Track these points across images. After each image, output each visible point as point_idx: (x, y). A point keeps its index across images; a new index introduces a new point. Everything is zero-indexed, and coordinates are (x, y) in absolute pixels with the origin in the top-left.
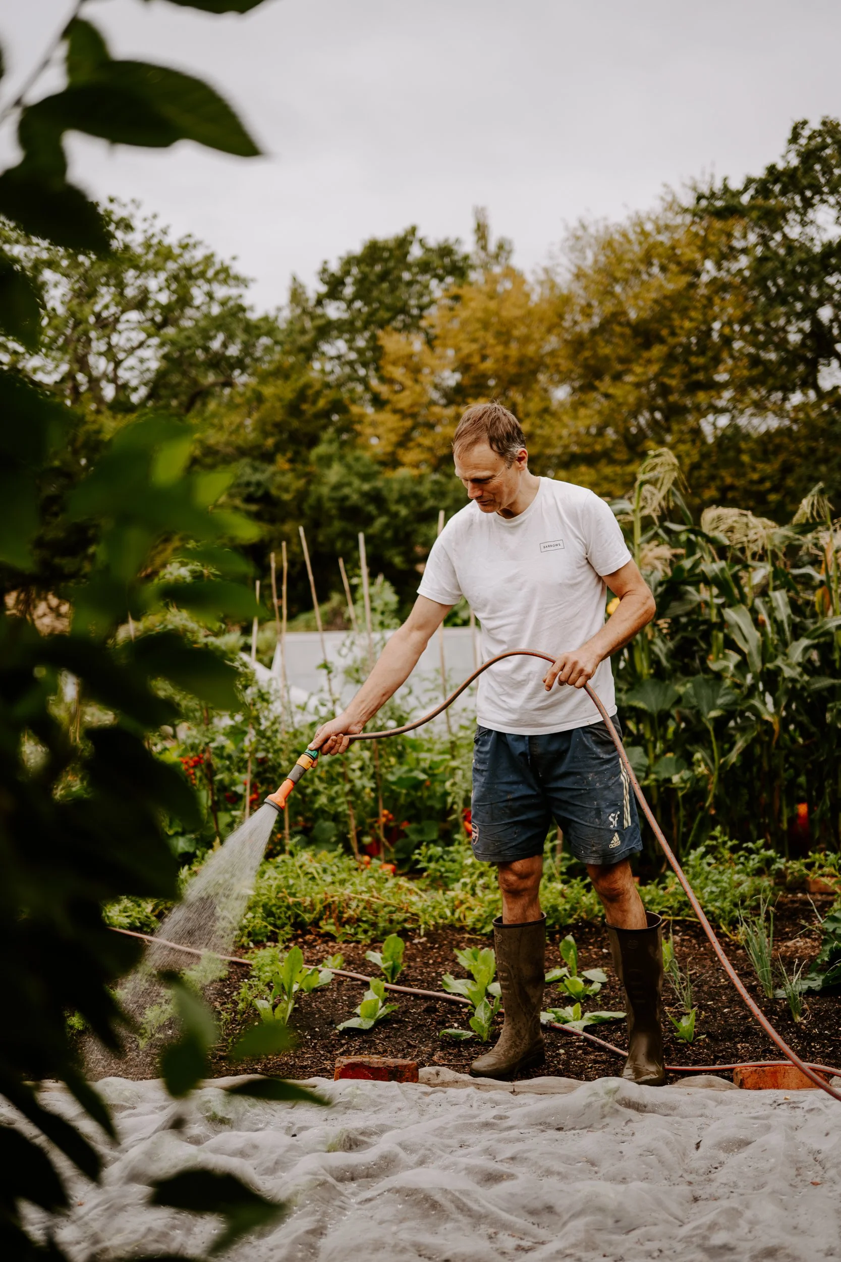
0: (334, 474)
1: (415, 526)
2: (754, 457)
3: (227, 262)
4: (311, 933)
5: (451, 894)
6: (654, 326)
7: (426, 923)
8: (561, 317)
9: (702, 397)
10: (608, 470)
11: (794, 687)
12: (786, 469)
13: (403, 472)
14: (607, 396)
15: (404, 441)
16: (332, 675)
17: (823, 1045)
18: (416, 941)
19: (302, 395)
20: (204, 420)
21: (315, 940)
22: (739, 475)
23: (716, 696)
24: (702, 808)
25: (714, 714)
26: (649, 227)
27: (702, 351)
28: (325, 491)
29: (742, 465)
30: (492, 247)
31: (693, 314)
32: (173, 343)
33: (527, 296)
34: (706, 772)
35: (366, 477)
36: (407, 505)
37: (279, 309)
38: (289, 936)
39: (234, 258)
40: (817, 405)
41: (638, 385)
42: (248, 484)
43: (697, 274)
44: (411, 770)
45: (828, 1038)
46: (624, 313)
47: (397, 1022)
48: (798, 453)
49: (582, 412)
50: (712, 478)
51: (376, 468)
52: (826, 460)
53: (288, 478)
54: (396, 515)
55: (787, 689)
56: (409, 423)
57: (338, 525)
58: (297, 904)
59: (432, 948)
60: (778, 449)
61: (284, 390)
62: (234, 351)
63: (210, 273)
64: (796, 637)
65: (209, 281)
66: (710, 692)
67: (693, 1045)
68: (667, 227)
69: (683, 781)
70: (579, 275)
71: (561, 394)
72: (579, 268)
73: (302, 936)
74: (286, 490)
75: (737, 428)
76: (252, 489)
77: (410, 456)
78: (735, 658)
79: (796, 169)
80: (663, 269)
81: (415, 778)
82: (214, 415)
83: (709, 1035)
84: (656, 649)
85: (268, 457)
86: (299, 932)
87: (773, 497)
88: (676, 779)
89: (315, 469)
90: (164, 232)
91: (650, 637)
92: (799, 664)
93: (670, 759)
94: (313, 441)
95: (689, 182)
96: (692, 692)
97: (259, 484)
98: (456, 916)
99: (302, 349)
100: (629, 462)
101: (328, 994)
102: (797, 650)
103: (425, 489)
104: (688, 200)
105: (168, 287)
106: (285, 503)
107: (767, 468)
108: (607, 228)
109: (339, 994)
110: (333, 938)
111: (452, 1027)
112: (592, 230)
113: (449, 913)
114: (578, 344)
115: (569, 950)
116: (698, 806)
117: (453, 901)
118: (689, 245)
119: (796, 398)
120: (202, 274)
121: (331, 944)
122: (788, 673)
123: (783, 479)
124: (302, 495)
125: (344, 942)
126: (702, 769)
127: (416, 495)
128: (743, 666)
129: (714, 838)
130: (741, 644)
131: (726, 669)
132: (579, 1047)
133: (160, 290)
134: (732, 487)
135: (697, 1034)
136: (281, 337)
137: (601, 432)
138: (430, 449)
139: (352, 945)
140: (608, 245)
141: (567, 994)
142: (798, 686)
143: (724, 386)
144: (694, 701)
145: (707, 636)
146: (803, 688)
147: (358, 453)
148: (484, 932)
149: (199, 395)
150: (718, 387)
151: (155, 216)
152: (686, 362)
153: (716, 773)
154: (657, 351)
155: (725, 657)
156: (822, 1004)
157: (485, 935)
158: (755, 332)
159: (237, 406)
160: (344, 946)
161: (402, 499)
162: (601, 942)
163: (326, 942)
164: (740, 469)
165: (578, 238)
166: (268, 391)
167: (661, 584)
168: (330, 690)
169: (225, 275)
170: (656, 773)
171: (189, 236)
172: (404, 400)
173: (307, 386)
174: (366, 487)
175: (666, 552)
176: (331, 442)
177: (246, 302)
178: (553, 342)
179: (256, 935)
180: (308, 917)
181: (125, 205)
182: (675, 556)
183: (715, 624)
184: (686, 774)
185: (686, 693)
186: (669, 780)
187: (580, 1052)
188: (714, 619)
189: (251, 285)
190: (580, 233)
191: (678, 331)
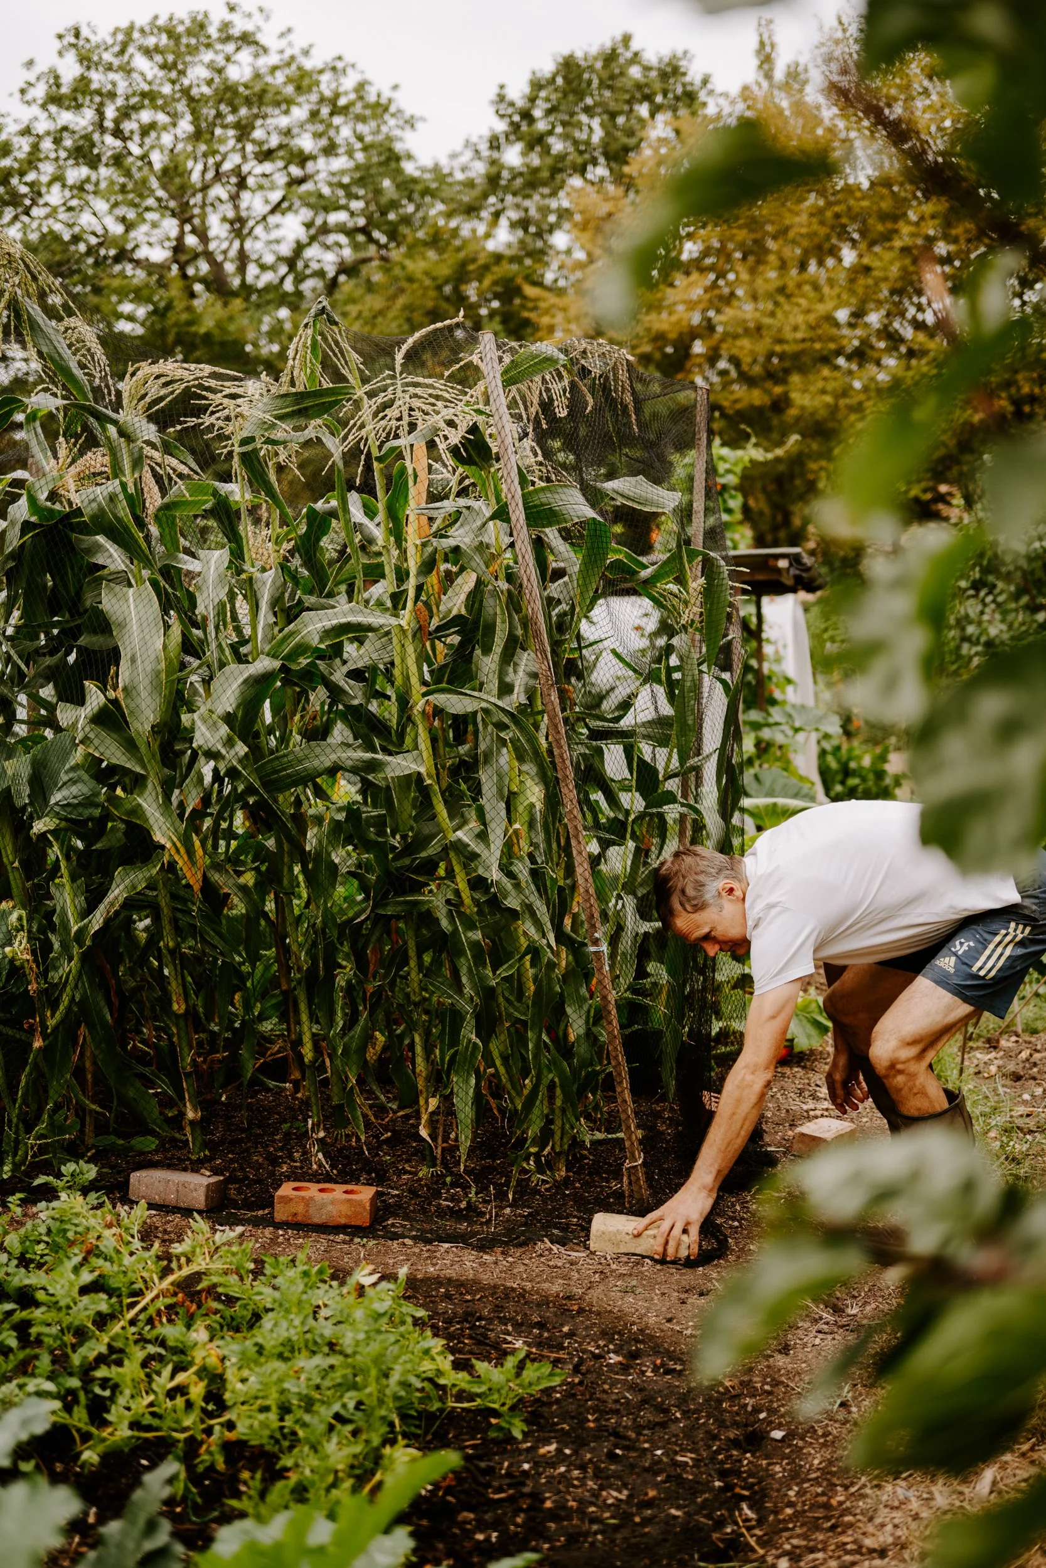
3: (387, 94)
25: (40, 825)
30: (779, 74)
37: (454, 156)
39: (395, 87)
63: (361, 109)
90: (306, 53)
96: (26, 773)
144: (25, 793)
151: (291, 31)
169: (382, 110)
171: (340, 58)
181: (249, 15)
185: (16, 775)
189: (419, 125)
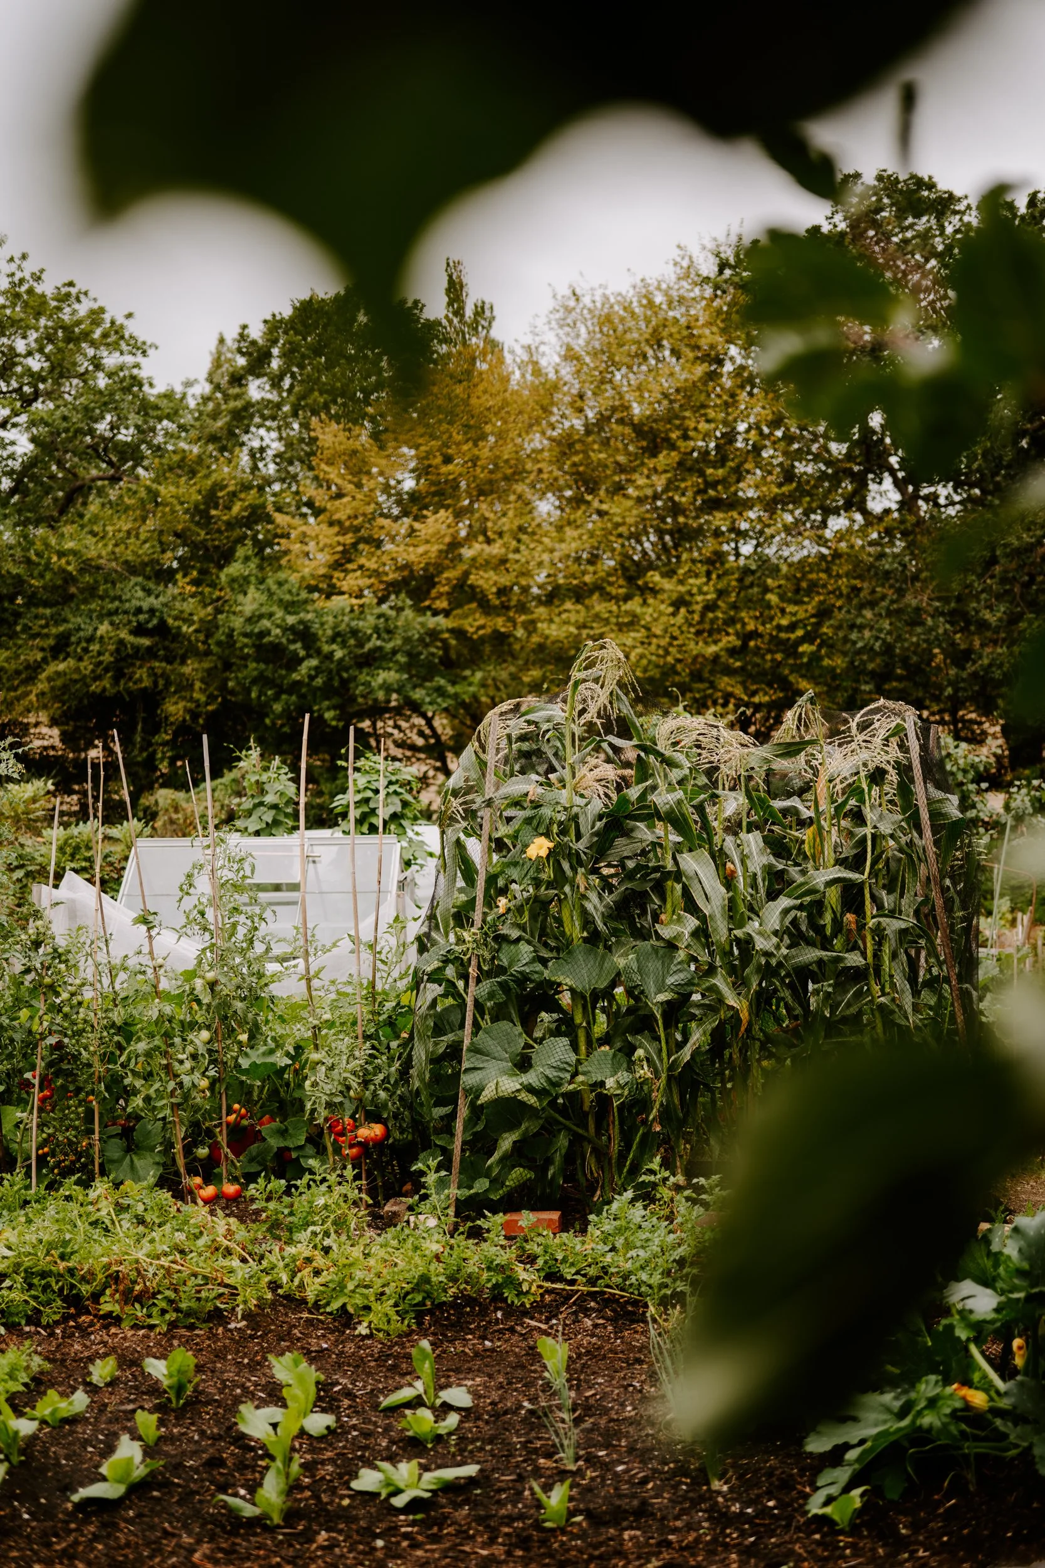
0: (250, 601)
1: (354, 672)
2: (782, 597)
3: (120, 320)
4: (88, 1313)
5: (291, 1250)
6: (661, 426)
7: (245, 1302)
8: (546, 410)
9: (719, 520)
10: (600, 607)
11: (768, 963)
12: (824, 613)
13: (339, 602)
14: (601, 513)
15: (343, 560)
16: (153, 933)
17: (743, 1534)
18: (232, 1326)
19: (211, 498)
20: (82, 527)
21: (92, 1324)
22: (765, 620)
23: (666, 972)
24: (644, 1122)
25: (662, 997)
26: (659, 299)
27: (722, 461)
28: (237, 623)
29: (769, 606)
30: (469, 312)
31: (711, 414)
32: (43, 422)
33: (506, 380)
34: (649, 1075)
35: (290, 607)
36: (344, 644)
37: (188, 384)
38: (57, 1317)
39: (129, 316)
40: (863, 531)
41: (640, 501)
42: (139, 610)
43: (720, 362)
44: (271, 1052)
45: (749, 1519)
46: (627, 408)
47: (159, 1486)
48: (837, 593)
49: (570, 532)
50: (731, 621)
51: (304, 595)
52: (872, 604)
53: (190, 605)
54: (330, 656)
55: (759, 965)
56: (349, 539)
57: (253, 668)
58: (71, 1271)
59: (252, 1337)
60: (814, 586)
61: (190, 491)
62: (126, 435)
63: (97, 334)
64: (772, 896)
65: (93, 344)
66: (659, 964)
67: (563, 1531)
68: (681, 300)
69: (621, 1087)
70: (570, 355)
71: (546, 507)
72: (569, 348)
73: (74, 1317)
74: (189, 621)
75: (764, 561)
76: (142, 617)
77: (350, 582)
78: (692, 923)
79: (842, 234)
80: (675, 353)
81: (274, 1064)
82: (95, 519)
83: (589, 1514)
84: (589, 906)
85: (166, 576)
86: (72, 1311)
87: (805, 648)
88: (610, 1083)
89: (227, 594)
90: (37, 278)
91: (582, 889)
92: (776, 933)
93: (605, 1054)
94: (226, 557)
95: (710, 245)
96: (635, 966)
97: (152, 611)
98: (297, 1281)
99: (213, 438)
100: (627, 598)
101: (79, 1429)
102: (774, 914)
103: (367, 624)
104: (708, 268)
105: (41, 350)
106: (185, 636)
107: (801, 612)
108: (606, 298)
109: (96, 1431)
110: (118, 1321)
111: (236, 1495)
112: (586, 301)
113: (285, 1278)
114: (566, 445)
115: (423, 1361)
116: (639, 1119)
117: (294, 1259)
118: (709, 324)
119: (837, 523)
120: (86, 336)
121: (113, 1330)
122: (760, 944)
123: (819, 625)
124: (208, 628)
125: (132, 1327)
126: (644, 1072)
127: (354, 632)
128: (702, 934)
129: (652, 1172)
130: (700, 902)
131: (679, 936)
132: (406, 1536)
133: (30, 354)
134: (754, 635)
135: (572, 1513)
136: (187, 419)
137: (593, 560)
138: (376, 573)
139: (141, 1332)
140: (607, 320)
141: (410, 1433)
142: (774, 962)
143: (748, 504)
144: (637, 978)
145: (660, 889)
146: (780, 965)
147: (282, 575)
148: (328, 1309)
149: (78, 491)
150: (741, 505)
151: (24, 257)
152: (702, 474)
153: (664, 1076)
154: (666, 459)
155: (680, 920)
156: (752, 1457)
157: (330, 1314)
158: (789, 438)
159: (127, 509)
160: (130, 1333)
161: (336, 637)
162: (486, 1328)
163: (106, 1327)
164: (765, 612)
165: (569, 310)
166: (166, 491)
167: (600, 817)
168: (151, 953)
169: (116, 337)
170: (584, 1074)
171: (71, 284)
172: (343, 510)
173: (219, 486)
174: (291, 620)
175: (610, 772)
176: (247, 559)
177: (143, 374)
178: (536, 441)
179: (11, 1314)
180: (85, 1289)
182: (623, 778)
183: (670, 872)
184: (624, 1076)
185: (627, 967)
186: (602, 1084)
187: (405, 1544)
188: (670, 866)
189: (151, 351)
190: (572, 303)
191: (691, 433)
